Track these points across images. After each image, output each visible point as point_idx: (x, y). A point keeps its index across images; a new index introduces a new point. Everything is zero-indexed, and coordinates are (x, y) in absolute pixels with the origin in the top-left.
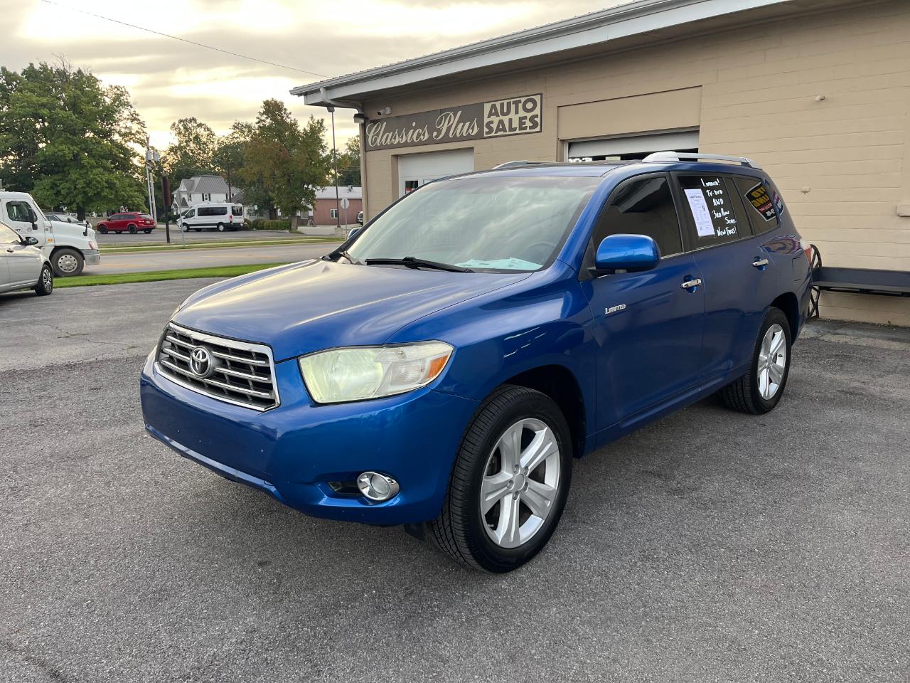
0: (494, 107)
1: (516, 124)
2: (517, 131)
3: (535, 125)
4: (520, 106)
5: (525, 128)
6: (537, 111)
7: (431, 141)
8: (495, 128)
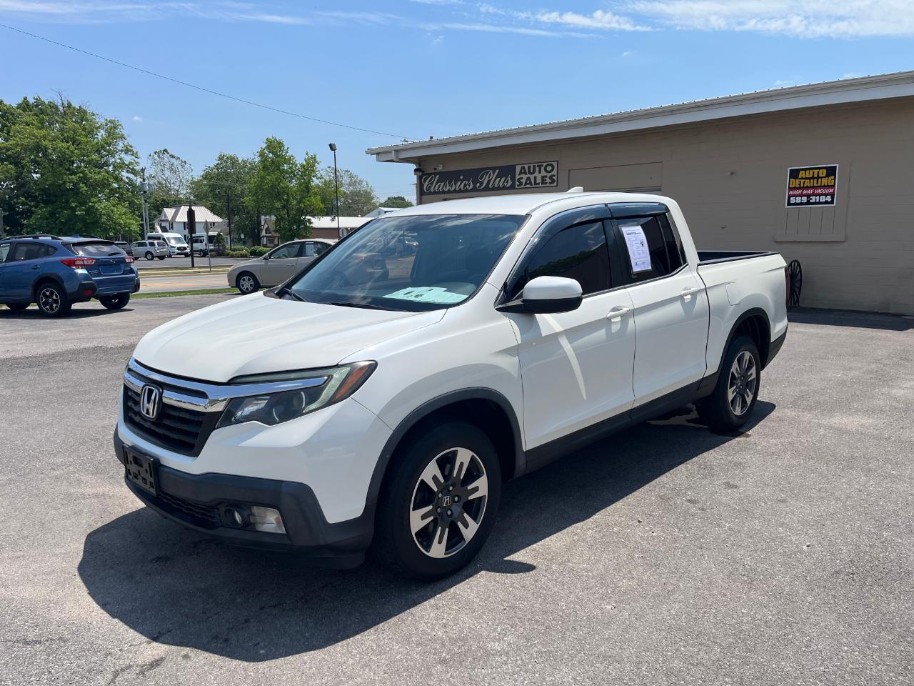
0: (523, 168)
1: (539, 180)
2: (540, 185)
3: (553, 181)
4: (543, 168)
5: (546, 183)
6: (554, 172)
7: (474, 190)
8: (524, 183)
